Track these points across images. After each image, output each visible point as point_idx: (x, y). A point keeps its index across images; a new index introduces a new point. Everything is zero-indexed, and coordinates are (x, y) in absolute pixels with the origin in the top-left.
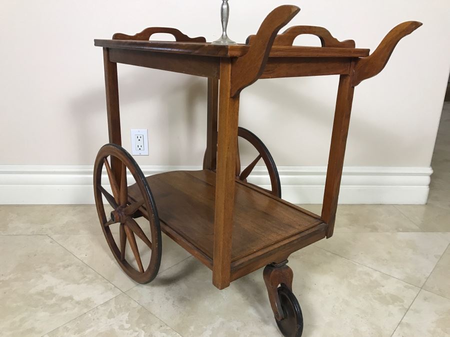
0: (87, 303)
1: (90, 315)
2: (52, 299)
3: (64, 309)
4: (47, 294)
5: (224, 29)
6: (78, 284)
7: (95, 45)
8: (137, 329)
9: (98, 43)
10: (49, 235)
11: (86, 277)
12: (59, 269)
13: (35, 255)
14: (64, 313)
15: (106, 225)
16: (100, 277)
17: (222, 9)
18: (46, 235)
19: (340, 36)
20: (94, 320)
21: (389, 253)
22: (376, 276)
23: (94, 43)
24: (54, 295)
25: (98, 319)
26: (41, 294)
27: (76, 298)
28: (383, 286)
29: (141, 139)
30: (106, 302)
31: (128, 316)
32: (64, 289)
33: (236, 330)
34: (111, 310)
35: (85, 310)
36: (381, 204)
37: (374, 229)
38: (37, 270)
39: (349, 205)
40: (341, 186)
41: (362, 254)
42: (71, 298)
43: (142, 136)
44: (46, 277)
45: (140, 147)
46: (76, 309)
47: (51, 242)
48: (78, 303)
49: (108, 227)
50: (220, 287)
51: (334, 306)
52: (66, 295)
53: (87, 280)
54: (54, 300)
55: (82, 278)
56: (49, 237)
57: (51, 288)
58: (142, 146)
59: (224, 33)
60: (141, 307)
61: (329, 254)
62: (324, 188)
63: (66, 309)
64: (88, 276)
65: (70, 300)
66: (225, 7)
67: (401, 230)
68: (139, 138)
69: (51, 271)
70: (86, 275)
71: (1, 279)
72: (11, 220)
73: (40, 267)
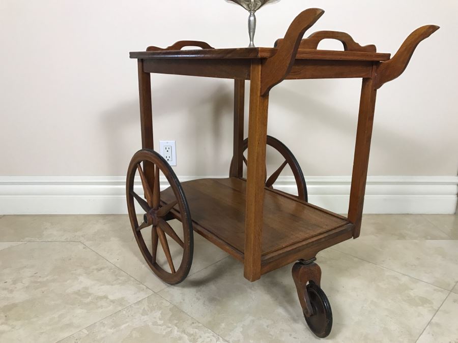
0: (121, 302)
1: (124, 312)
2: (88, 298)
3: (99, 307)
4: (84, 293)
5: (252, 39)
6: (112, 285)
7: (131, 57)
8: (170, 325)
9: (133, 55)
11: (119, 279)
12: (93, 272)
13: (70, 259)
14: (100, 310)
15: (137, 230)
16: (132, 279)
17: (249, 21)
18: (80, 242)
19: (362, 41)
20: (128, 316)
21: (418, 259)
22: (404, 280)
23: (129, 55)
24: (90, 294)
25: (132, 316)
26: (78, 293)
27: (111, 297)
28: (412, 290)
29: (170, 150)
30: (139, 301)
31: (161, 314)
32: (99, 290)
33: (266, 327)
34: (144, 308)
35: (120, 308)
36: (408, 214)
37: (402, 237)
38: (72, 272)
39: (376, 214)
40: (365, 196)
41: (390, 259)
42: (106, 297)
43: (170, 147)
44: (81, 278)
45: (168, 158)
46: (111, 306)
47: (84, 248)
48: (113, 302)
49: (140, 231)
50: (251, 280)
51: (362, 307)
52: (101, 294)
53: (120, 282)
54: (90, 298)
55: (115, 280)
56: (82, 243)
57: (86, 288)
58: (171, 157)
59: (252, 43)
60: (173, 306)
61: (356, 259)
62: (349, 198)
63: (102, 307)
64: (121, 278)
65: (105, 299)
66: (252, 18)
67: (429, 238)
68: (167, 149)
69: (86, 273)
70: (119, 277)
71: (39, 280)
72: (46, 228)
73: (75, 270)
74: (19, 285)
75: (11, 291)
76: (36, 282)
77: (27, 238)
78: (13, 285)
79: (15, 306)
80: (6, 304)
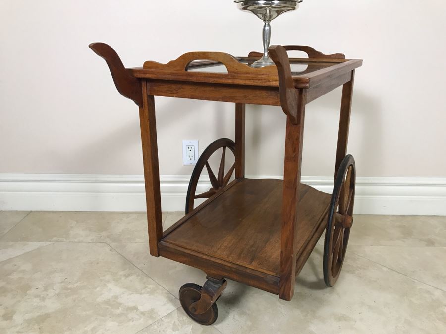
0: (151, 314)
1: (155, 326)
2: (119, 309)
3: (130, 320)
4: (114, 303)
6: (141, 294)
10: (108, 243)
11: (146, 287)
12: (121, 278)
13: (98, 263)
14: (131, 323)
16: (160, 288)
18: (105, 243)
20: (159, 331)
24: (120, 304)
25: (163, 330)
26: (107, 302)
27: (141, 308)
29: (192, 150)
30: (169, 314)
31: (192, 329)
32: (129, 299)
34: (175, 322)
35: (150, 322)
37: (431, 243)
38: (101, 278)
41: (420, 270)
42: (135, 308)
43: (193, 147)
44: (111, 286)
45: (191, 157)
46: (142, 319)
47: (110, 250)
48: (143, 313)
52: (131, 305)
53: (149, 290)
54: (120, 309)
55: (144, 289)
56: (109, 245)
57: (116, 297)
58: (193, 157)
63: (132, 319)
64: (149, 286)
65: (135, 311)
66: (267, 28)
68: (190, 149)
69: (114, 280)
70: (147, 286)
71: (69, 287)
72: (72, 227)
73: (104, 276)
74: (51, 293)
75: (43, 299)
76: (67, 289)
77: (55, 238)
78: (45, 292)
79: (47, 316)
80: (39, 314)
